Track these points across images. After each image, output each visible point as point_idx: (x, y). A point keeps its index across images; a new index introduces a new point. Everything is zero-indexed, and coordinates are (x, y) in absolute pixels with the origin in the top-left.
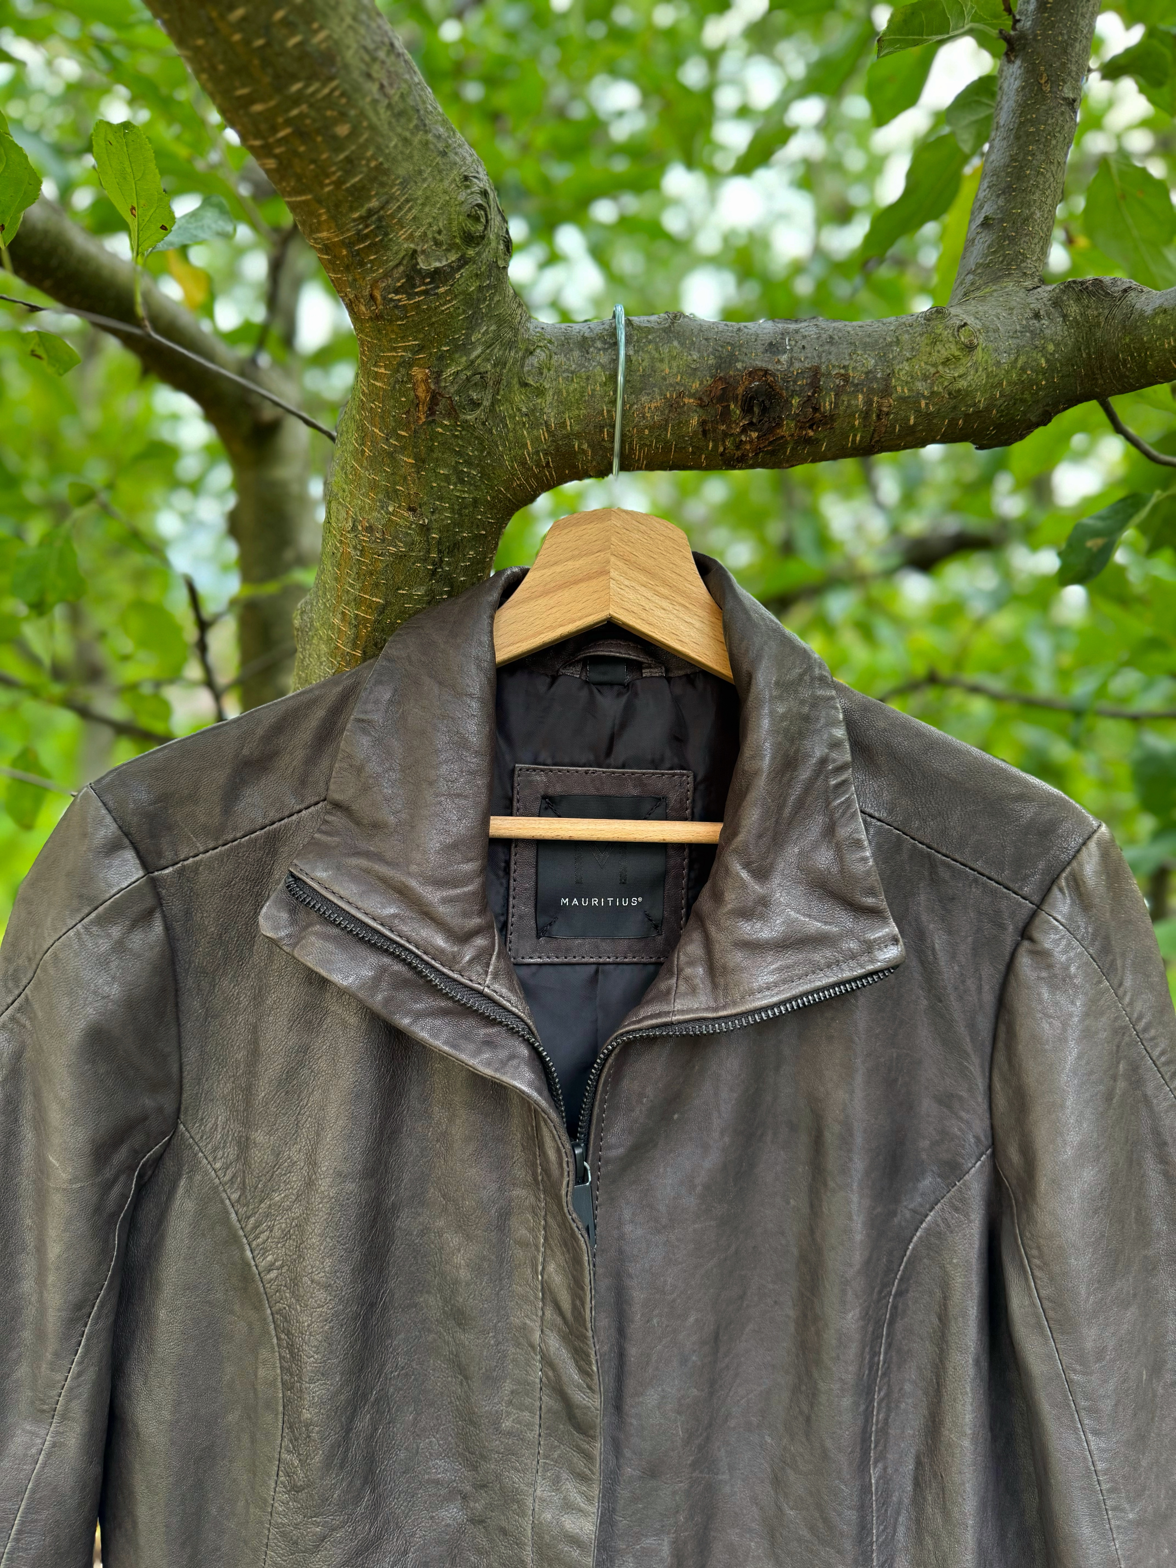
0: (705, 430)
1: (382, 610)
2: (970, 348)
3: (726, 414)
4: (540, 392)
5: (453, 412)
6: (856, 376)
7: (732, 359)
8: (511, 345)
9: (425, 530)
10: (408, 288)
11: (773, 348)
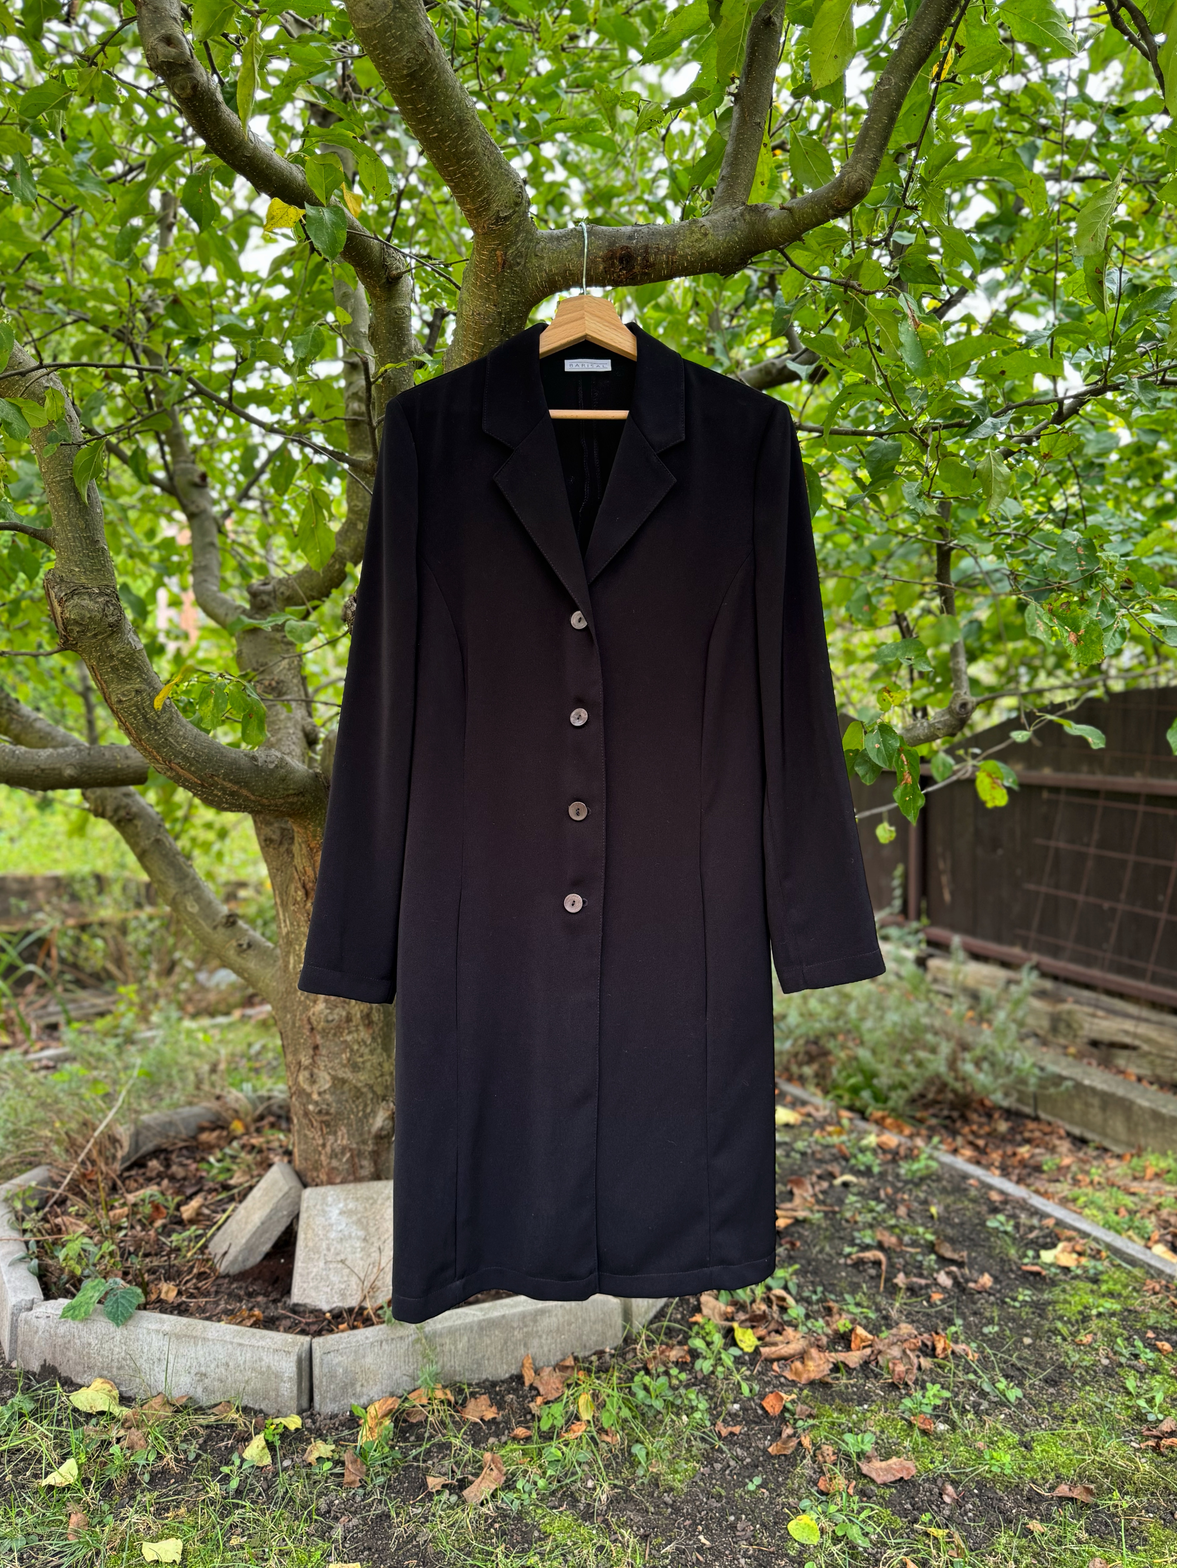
0: (606, 271)
1: (483, 348)
2: (706, 235)
3: (613, 265)
4: (542, 258)
5: (510, 267)
6: (662, 248)
7: (614, 243)
8: (531, 241)
9: (500, 314)
10: (496, 224)
11: (631, 237)
